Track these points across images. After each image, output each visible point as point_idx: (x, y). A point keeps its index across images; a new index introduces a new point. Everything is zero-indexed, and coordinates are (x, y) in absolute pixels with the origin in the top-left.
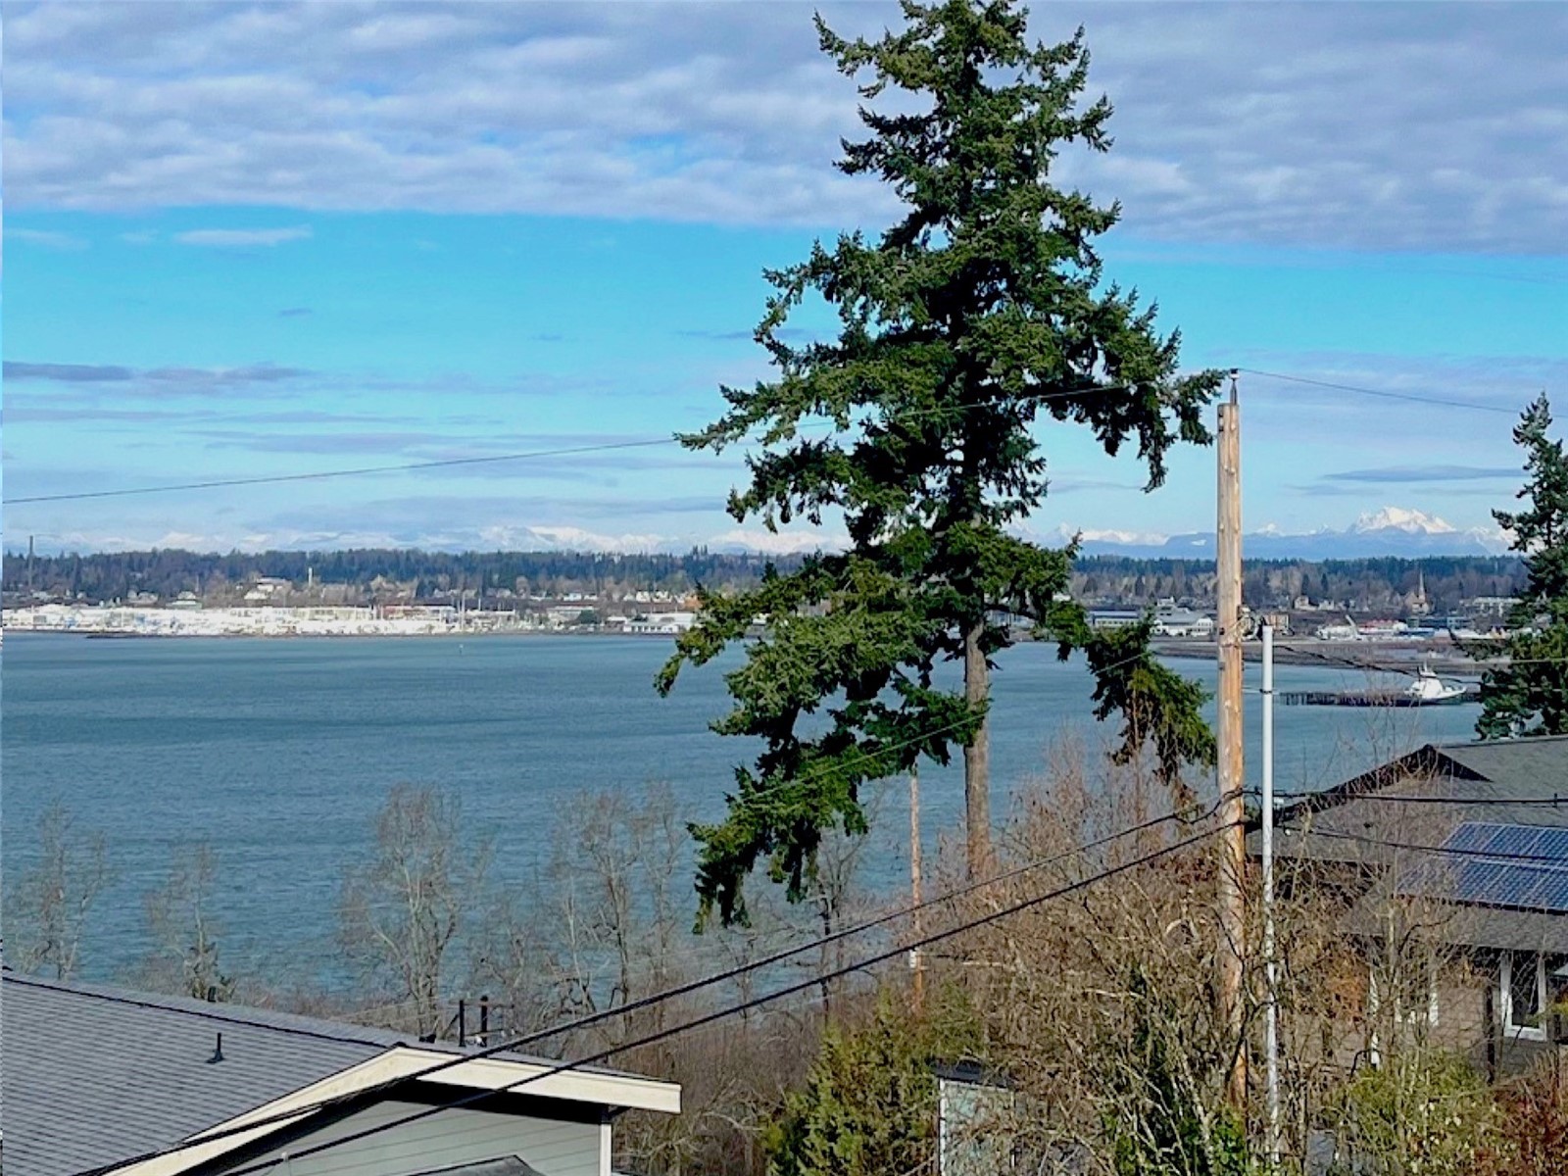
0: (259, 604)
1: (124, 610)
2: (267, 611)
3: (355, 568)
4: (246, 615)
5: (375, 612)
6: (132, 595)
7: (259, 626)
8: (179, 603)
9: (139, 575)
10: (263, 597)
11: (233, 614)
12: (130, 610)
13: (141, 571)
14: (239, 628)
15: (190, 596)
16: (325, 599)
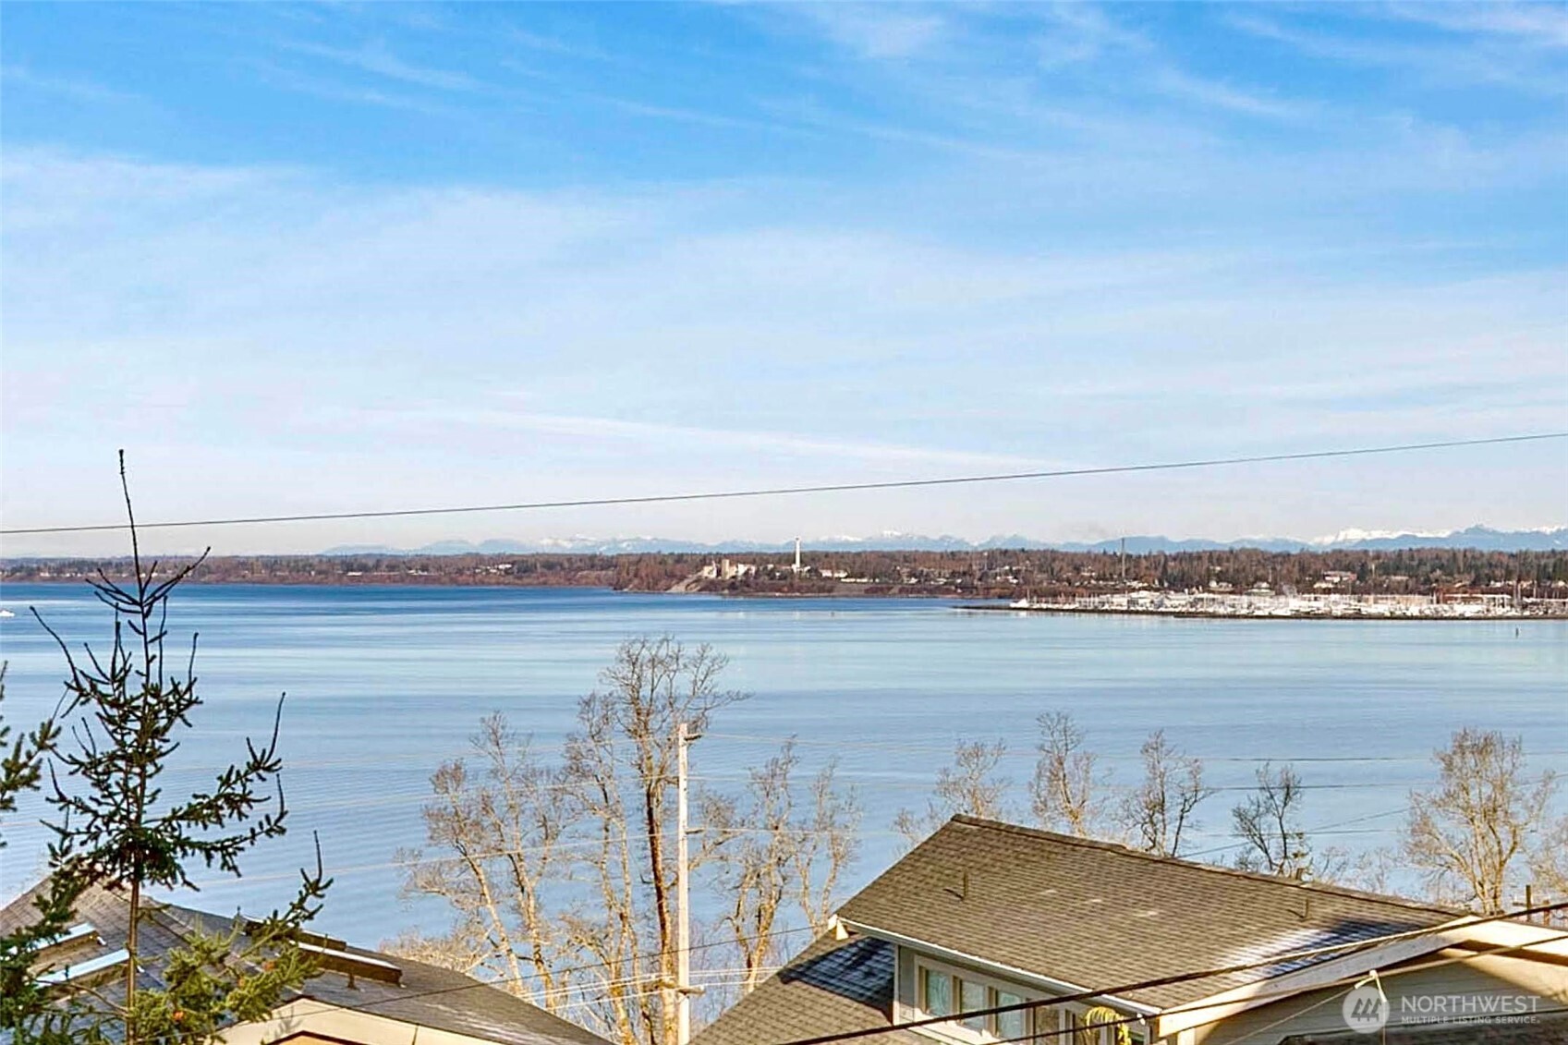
0: (1327, 591)
1: (1205, 595)
2: (1334, 597)
3: (1415, 563)
4: (1316, 599)
5: (1435, 598)
6: (1213, 584)
7: (1328, 609)
8: (1255, 590)
9: (1218, 568)
10: (1331, 586)
11: (1305, 599)
12: (1211, 596)
13: (1219, 565)
14: (1309, 610)
15: (1265, 585)
16: (1388, 587)
